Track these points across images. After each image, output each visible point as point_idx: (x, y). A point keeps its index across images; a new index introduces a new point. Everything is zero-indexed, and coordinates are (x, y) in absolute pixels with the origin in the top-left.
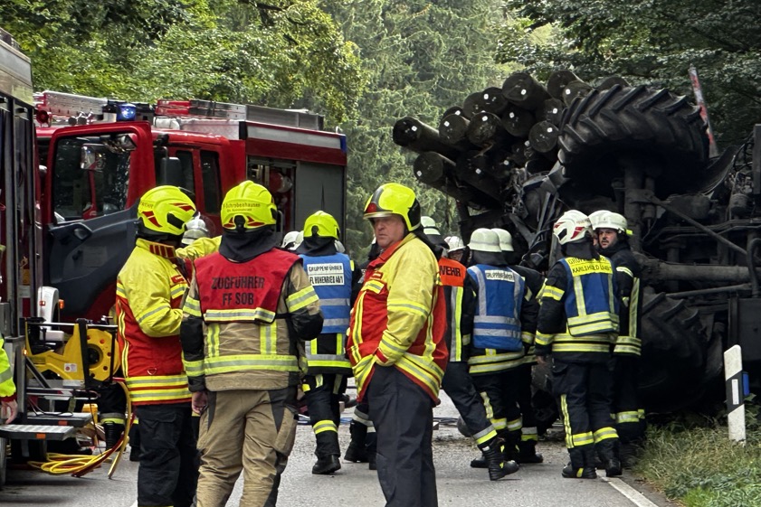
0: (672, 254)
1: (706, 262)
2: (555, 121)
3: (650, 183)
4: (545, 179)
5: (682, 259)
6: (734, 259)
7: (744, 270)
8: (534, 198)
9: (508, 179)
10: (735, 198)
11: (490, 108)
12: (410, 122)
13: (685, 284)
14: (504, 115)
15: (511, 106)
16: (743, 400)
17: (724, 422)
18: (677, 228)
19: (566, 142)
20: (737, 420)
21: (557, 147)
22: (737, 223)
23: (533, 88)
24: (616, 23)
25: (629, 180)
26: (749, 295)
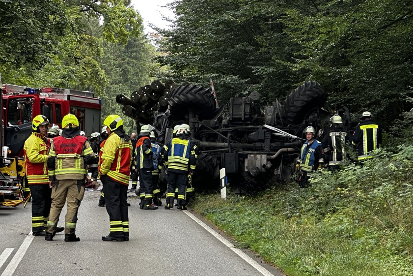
0: (204, 138)
1: (214, 141)
2: (167, 96)
3: (197, 116)
4: (164, 114)
5: (207, 140)
6: (223, 141)
7: (226, 144)
8: (160, 120)
9: (152, 114)
10: (224, 121)
11: (146, 91)
12: (121, 96)
13: (208, 148)
14: (151, 94)
15: (153, 91)
16: (226, 185)
17: (220, 192)
18: (205, 130)
19: (171, 103)
20: (224, 191)
21: (168, 104)
22: (224, 129)
23: (160, 85)
24: (187, 65)
25: (191, 115)
26: (227, 152)
